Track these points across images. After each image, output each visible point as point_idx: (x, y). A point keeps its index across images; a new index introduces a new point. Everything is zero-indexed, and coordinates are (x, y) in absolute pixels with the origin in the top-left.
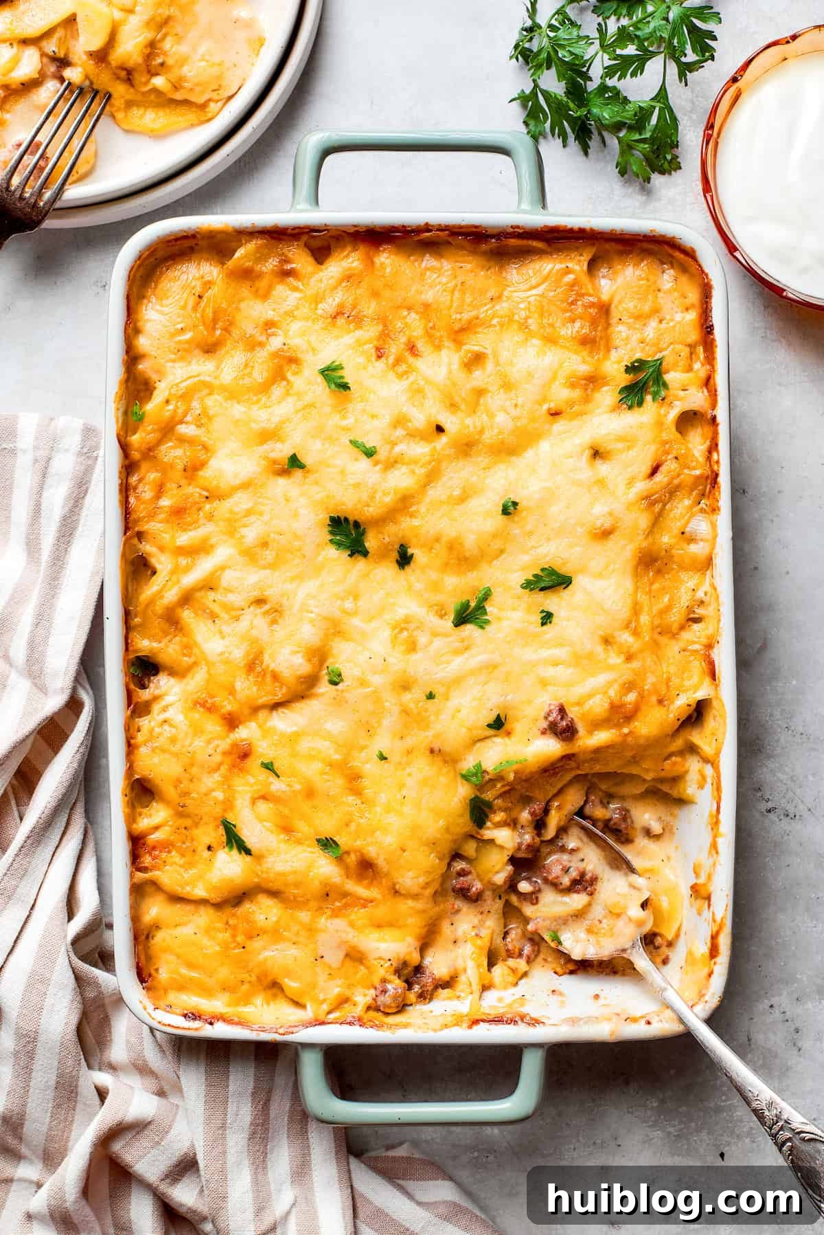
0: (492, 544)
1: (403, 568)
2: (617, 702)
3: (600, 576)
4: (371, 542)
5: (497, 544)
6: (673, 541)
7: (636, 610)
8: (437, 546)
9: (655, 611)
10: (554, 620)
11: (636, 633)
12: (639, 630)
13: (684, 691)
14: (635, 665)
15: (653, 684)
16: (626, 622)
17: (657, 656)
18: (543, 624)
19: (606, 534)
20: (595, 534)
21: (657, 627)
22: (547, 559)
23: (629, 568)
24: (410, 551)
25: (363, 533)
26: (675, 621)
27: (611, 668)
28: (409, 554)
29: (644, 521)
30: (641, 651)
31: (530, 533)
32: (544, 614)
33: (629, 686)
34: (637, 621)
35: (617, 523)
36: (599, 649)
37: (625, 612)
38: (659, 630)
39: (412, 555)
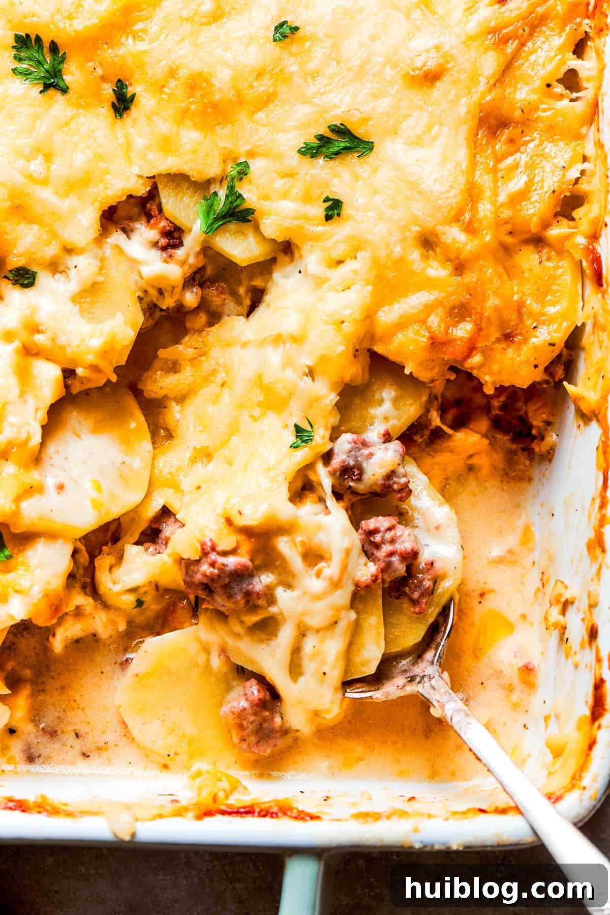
0: (255, 84)
1: (121, 116)
2: (441, 337)
3: (417, 142)
4: (72, 75)
5: (262, 87)
6: (535, 97)
7: (472, 195)
8: (173, 83)
9: (502, 198)
10: (346, 210)
11: (470, 229)
12: (476, 225)
13: (544, 323)
14: (470, 278)
15: (497, 309)
16: (453, 212)
17: (504, 268)
18: (328, 218)
19: (431, 78)
20: (413, 77)
21: (506, 223)
22: (338, 112)
23: (464, 131)
24: (130, 91)
25: (63, 60)
26: (533, 215)
27: (429, 284)
28: (129, 95)
29: (490, 63)
30: (477, 257)
31: (315, 75)
32: (330, 203)
33: (459, 312)
34: (474, 209)
35: (448, 62)
36: (415, 255)
37: (453, 198)
38: (509, 227)
39: (134, 96)
